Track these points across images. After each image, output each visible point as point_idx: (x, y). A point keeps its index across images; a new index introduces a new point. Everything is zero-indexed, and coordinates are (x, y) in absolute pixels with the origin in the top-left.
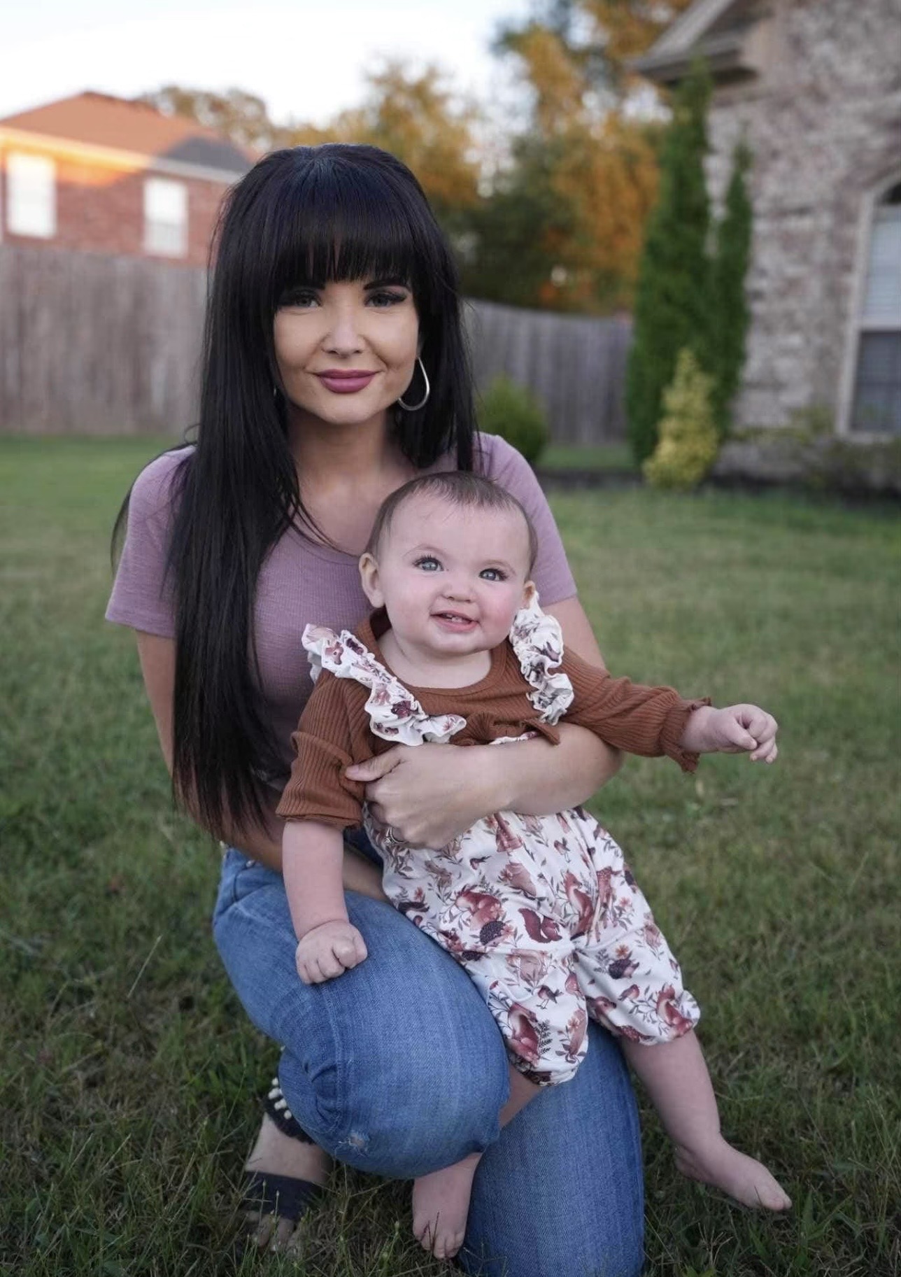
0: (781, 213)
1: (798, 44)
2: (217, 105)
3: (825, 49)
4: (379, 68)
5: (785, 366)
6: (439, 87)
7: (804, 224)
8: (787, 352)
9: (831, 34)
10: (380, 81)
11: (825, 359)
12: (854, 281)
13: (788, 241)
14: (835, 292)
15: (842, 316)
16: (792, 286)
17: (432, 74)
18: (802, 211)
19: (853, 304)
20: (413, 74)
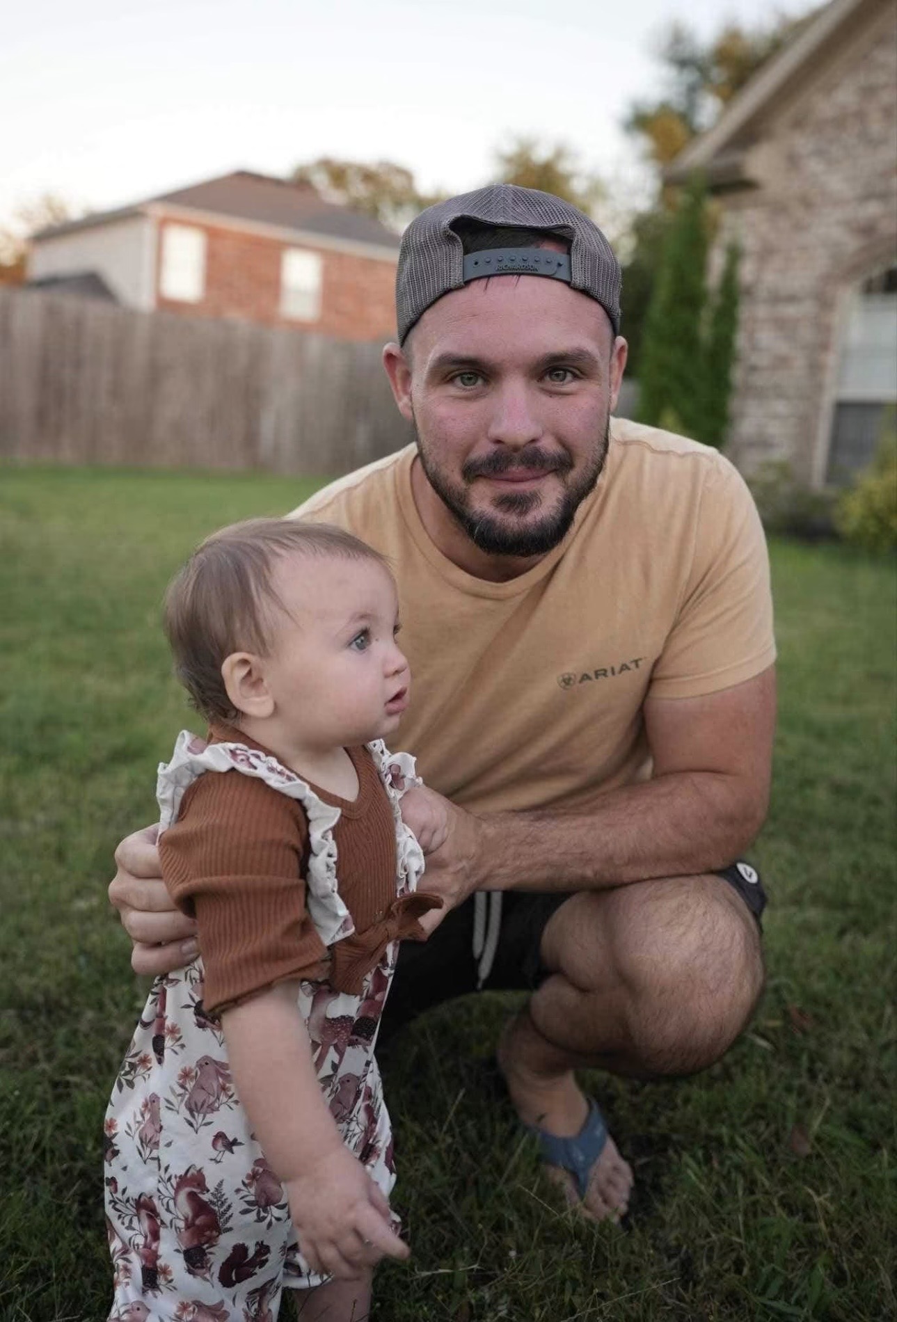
0: (777, 299)
1: (793, 161)
2: (368, 176)
3: (814, 166)
4: (510, 148)
5: (775, 429)
6: (565, 166)
7: (791, 311)
8: (776, 417)
9: (819, 153)
10: (509, 160)
11: (805, 425)
12: (831, 359)
13: (781, 324)
14: (815, 368)
15: (819, 388)
16: (782, 362)
17: (560, 154)
18: (792, 299)
19: (829, 378)
20: (542, 154)
